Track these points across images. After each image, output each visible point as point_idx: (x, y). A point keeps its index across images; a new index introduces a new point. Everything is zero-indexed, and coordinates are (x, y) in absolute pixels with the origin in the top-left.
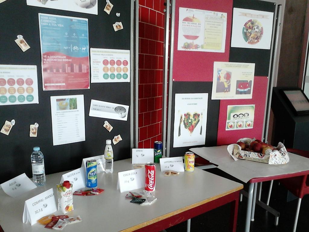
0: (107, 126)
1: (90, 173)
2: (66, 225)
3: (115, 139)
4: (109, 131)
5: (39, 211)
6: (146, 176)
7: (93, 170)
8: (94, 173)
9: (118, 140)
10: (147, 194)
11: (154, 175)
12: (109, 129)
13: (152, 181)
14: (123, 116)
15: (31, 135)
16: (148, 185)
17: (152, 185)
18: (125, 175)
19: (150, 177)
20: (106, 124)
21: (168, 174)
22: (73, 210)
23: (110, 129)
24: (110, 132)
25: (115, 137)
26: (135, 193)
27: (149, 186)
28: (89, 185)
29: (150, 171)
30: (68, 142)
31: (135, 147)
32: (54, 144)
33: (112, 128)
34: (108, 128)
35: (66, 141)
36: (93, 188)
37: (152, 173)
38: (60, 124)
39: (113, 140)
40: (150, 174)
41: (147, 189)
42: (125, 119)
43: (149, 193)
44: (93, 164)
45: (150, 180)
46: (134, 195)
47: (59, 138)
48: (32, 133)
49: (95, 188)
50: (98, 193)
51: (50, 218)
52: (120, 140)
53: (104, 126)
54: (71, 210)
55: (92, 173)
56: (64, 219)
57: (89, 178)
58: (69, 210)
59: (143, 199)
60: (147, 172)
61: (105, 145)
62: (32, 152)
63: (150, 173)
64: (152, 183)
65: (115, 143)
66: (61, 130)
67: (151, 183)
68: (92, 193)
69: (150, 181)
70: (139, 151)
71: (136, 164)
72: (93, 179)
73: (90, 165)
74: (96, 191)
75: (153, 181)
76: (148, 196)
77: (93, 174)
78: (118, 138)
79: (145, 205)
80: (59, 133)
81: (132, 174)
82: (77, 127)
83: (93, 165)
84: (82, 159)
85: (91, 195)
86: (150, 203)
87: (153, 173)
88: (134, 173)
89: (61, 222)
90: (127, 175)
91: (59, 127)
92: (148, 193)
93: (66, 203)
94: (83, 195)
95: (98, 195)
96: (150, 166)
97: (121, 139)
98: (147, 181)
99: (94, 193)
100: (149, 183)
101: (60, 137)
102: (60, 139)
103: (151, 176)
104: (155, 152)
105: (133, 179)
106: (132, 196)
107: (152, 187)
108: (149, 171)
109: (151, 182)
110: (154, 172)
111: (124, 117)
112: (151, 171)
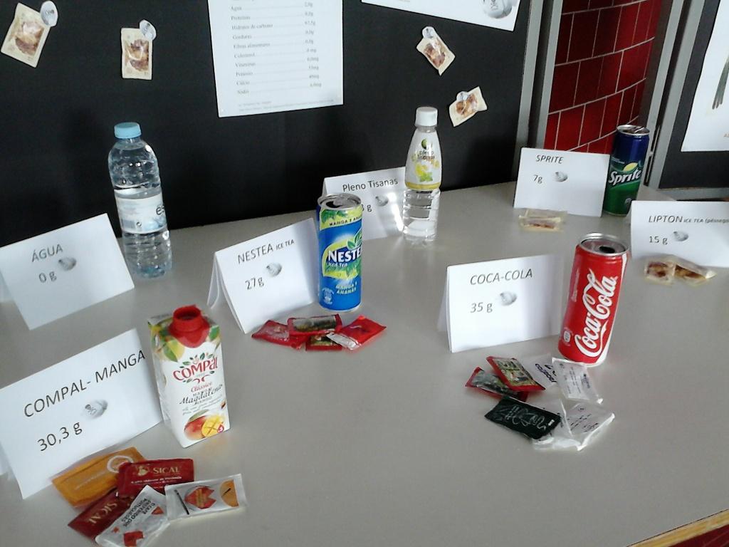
0: (430, 49)
1: (329, 252)
2: (163, 525)
3: (461, 102)
4: (437, 71)
5: (60, 435)
6: (574, 298)
7: (343, 240)
8: (347, 255)
9: (470, 110)
10: (569, 380)
11: (614, 299)
12: (438, 62)
13: (598, 325)
14: (501, 9)
15: (129, 72)
16: (577, 337)
17: (598, 342)
18: (475, 280)
19: (594, 307)
20: (430, 41)
21: (662, 274)
22: (227, 427)
23: (441, 62)
24: (441, 73)
25: (462, 96)
26: (513, 365)
27: (581, 342)
28: (328, 299)
29: (599, 278)
30: (276, 107)
31: (531, 143)
32: (223, 112)
33: (450, 57)
34: (433, 57)
35: (269, 102)
36: (341, 313)
37: (607, 287)
38: (245, 32)
39: (453, 108)
40: (593, 293)
41: (570, 352)
42: (508, 24)
43: (579, 377)
44: (344, 215)
45: (593, 317)
46: (510, 376)
47: (242, 88)
48: (129, 64)
49: (347, 316)
50: (352, 344)
51: (112, 469)
52: (477, 109)
53: (421, 47)
54: (214, 432)
55: (340, 254)
56: (167, 488)
57: (326, 269)
58: (205, 430)
59: (549, 416)
60: (584, 282)
61: (410, 127)
62: (113, 144)
63: (597, 288)
64: (596, 331)
65: (457, 119)
66: (247, 56)
67: (592, 332)
68: (329, 340)
69: (588, 320)
70: (548, 158)
71: (530, 210)
72: (345, 278)
73: (330, 220)
74: (347, 331)
75: (602, 322)
76: (570, 396)
77: (344, 257)
78: (471, 100)
79: (553, 448)
80: (241, 70)
81: (509, 276)
82: (310, 46)
83: (344, 219)
84: (323, 180)
85: (325, 348)
86: (582, 442)
87: (612, 289)
88: (520, 274)
89: (147, 502)
90: (486, 279)
91: (242, 42)
92: (572, 374)
93: (190, 405)
94: (294, 346)
95: (355, 351)
96: (603, 258)
97: (480, 104)
98: (576, 319)
99: (340, 339)
100: (585, 330)
101: (242, 83)
102: (244, 92)
103: (598, 302)
104: (614, 167)
105: (509, 299)
106: (496, 381)
107: (594, 346)
108: (592, 277)
109: (594, 328)
110: (614, 283)
111: (505, 13)
112: (605, 279)
